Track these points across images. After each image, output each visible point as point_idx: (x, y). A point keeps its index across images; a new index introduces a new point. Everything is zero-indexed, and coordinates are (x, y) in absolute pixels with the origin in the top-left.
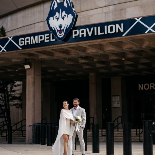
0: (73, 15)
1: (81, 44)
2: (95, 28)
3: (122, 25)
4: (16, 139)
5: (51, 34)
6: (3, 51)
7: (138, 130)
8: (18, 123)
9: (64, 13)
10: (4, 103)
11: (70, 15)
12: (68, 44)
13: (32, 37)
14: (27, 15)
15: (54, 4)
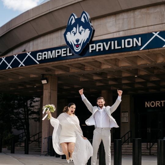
0: (90, 29)
1: (98, 58)
2: (113, 42)
3: (140, 39)
4: (33, 149)
5: (68, 49)
6: (22, 66)
7: (149, 144)
8: (36, 135)
9: (81, 28)
10: (24, 117)
11: (88, 30)
12: (85, 58)
13: (50, 52)
14: (46, 40)
15: (72, 19)
